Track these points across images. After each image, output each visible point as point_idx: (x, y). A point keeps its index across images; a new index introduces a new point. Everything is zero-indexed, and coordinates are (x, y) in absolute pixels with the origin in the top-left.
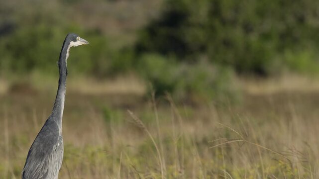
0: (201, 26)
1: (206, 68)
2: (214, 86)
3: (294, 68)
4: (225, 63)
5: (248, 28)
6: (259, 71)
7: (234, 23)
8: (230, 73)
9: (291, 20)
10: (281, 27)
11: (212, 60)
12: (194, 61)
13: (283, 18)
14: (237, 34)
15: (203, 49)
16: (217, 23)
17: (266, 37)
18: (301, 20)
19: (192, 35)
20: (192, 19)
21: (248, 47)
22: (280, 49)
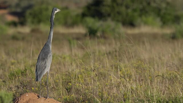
0: (109, 6)
1: (110, 23)
2: (113, 30)
3: (146, 23)
4: (118, 21)
5: (127, 7)
6: (132, 24)
7: (121, 5)
8: (120, 25)
9: (145, 4)
10: (141, 7)
11: (113, 20)
12: (106, 20)
13: (141, 3)
14: (123, 9)
15: (109, 15)
16: (115, 5)
17: (134, 10)
18: (149, 4)
19: (105, 9)
20: (105, 3)
21: (127, 15)
22: (140, 16)
